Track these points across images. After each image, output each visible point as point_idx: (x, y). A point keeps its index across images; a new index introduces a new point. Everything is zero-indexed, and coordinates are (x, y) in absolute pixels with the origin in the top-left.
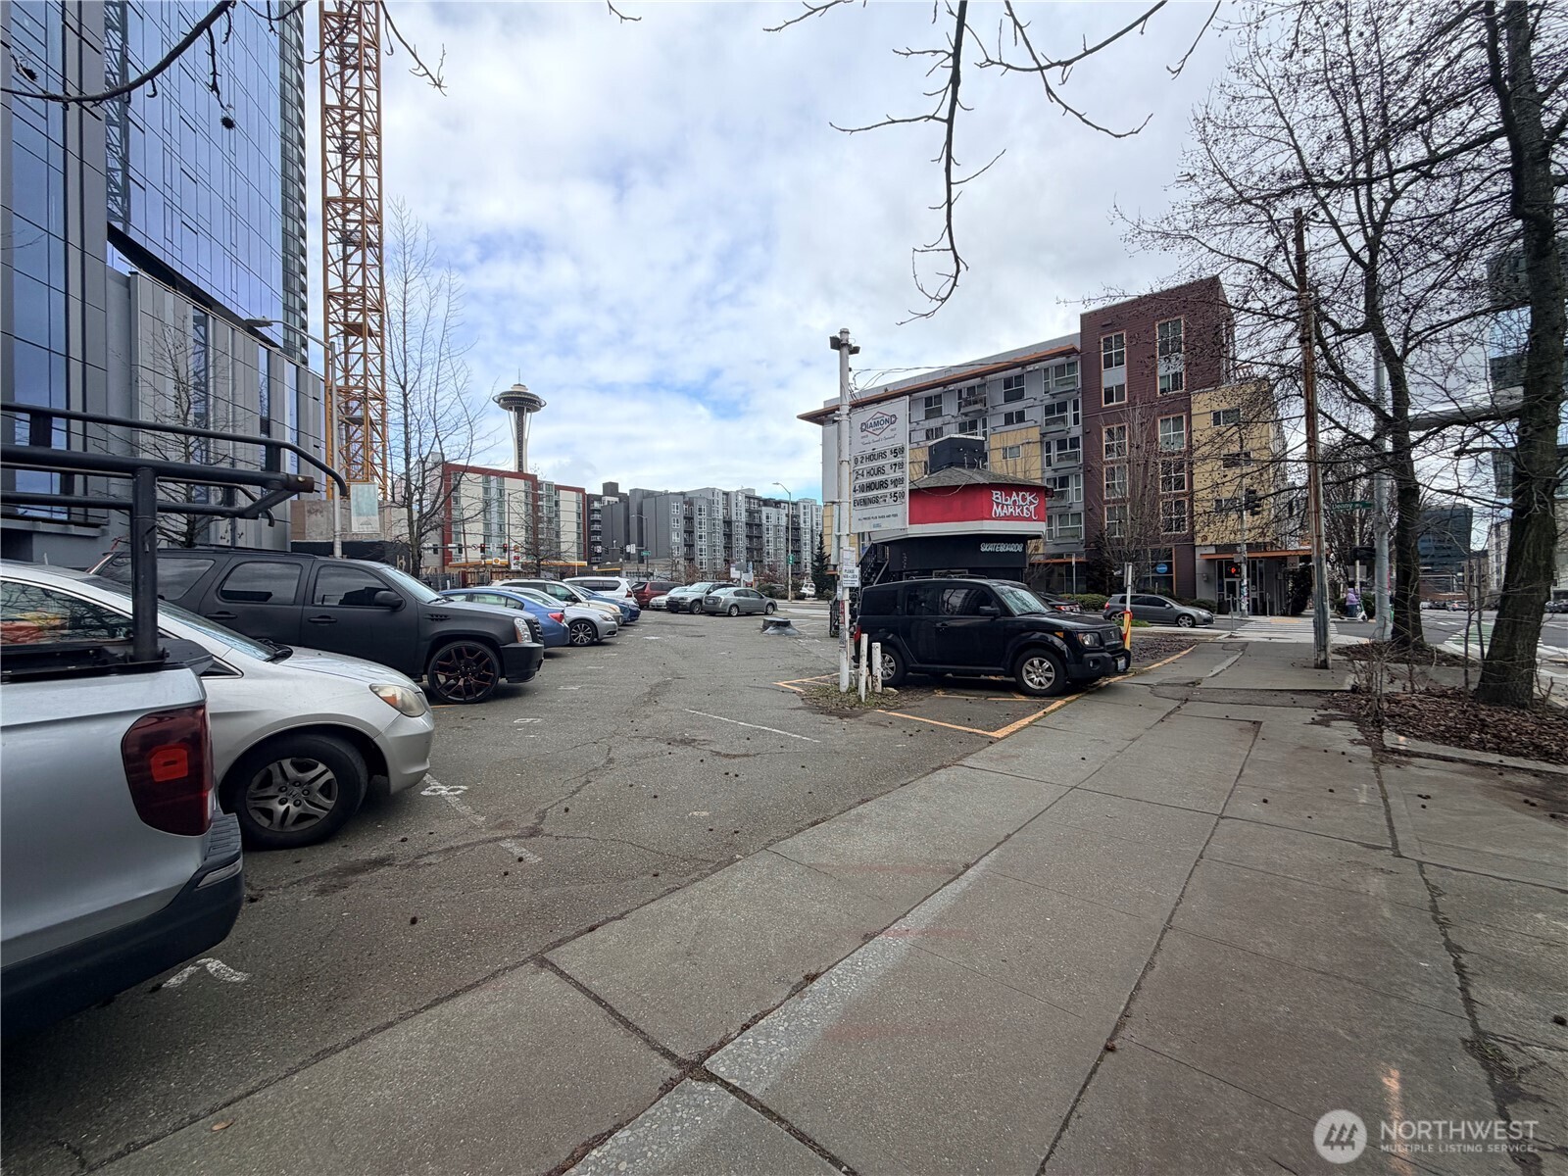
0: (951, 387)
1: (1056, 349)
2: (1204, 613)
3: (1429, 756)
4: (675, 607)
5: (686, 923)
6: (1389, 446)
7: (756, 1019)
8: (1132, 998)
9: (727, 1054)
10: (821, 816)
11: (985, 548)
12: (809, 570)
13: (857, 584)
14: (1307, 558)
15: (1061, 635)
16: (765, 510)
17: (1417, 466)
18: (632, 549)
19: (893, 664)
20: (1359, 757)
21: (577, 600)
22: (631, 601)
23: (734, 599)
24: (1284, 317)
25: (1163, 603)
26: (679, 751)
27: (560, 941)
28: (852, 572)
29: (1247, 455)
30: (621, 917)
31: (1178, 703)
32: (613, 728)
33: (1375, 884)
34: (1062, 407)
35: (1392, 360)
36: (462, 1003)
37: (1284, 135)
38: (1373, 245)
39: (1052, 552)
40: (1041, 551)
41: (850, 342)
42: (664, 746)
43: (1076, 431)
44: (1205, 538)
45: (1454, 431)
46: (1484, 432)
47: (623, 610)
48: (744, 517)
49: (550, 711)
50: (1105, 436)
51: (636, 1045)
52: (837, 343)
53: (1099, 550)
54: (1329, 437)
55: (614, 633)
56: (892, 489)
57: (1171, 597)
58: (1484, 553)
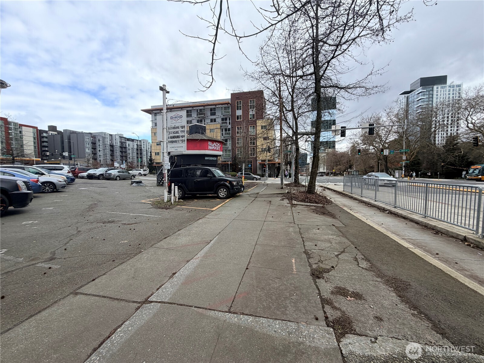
0: (195, 108)
1: (224, 102)
2: (259, 177)
3: (300, 205)
4: (90, 177)
5: (130, 271)
6: (294, 139)
7: (160, 287)
8: (250, 259)
9: (155, 296)
10: (167, 236)
11: (206, 158)
12: (146, 164)
13: (169, 168)
14: (279, 164)
15: (228, 182)
16: (128, 142)
17: (299, 143)
18: (66, 154)
19: (181, 193)
20: (288, 206)
21: (43, 174)
22: (70, 175)
23: (117, 174)
24: (276, 104)
25: (250, 175)
26: (109, 225)
27: (81, 286)
28: (168, 164)
29: (268, 137)
30: (104, 274)
31: (255, 198)
32: (76, 220)
33: (291, 229)
34: (226, 119)
35: (296, 119)
36: (44, 313)
37: (277, 59)
38: (293, 91)
39: (223, 160)
40: (220, 160)
41: (166, 89)
42: (102, 224)
43: (230, 127)
44: (259, 158)
45: (305, 136)
46: (309, 137)
47: (67, 178)
48: (119, 144)
49: (41, 218)
50: (237, 128)
51: (123, 303)
52: (162, 89)
53: (235, 160)
54: (284, 135)
55: (65, 187)
56: (181, 139)
57: (252, 173)
58: (309, 164)
